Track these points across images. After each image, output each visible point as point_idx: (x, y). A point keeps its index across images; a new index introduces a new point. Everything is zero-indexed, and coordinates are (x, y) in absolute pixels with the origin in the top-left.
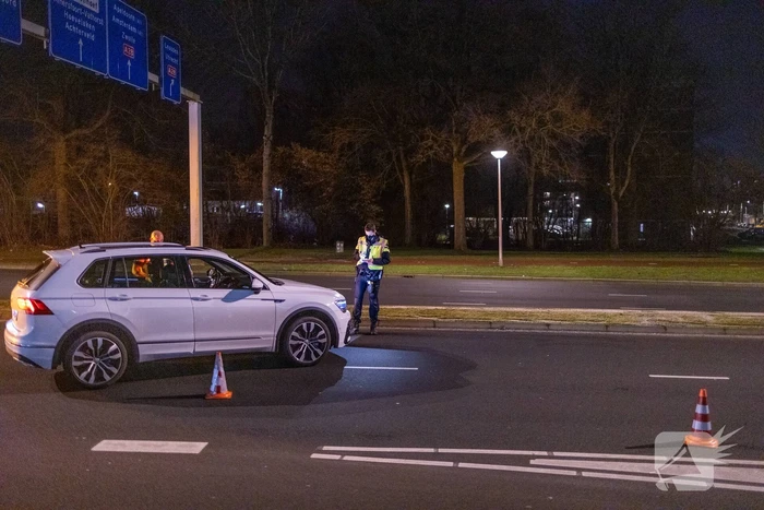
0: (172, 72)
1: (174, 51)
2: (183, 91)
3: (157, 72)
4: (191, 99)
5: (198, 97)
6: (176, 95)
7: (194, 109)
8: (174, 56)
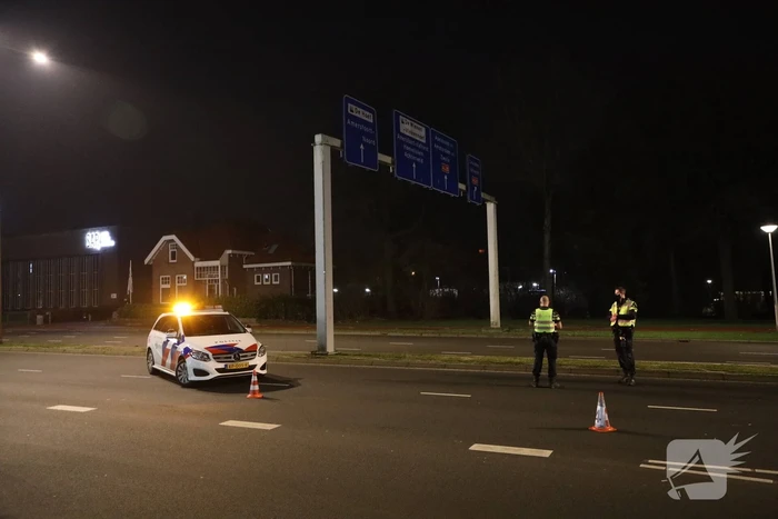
0: (475, 181)
1: (476, 165)
2: (483, 195)
3: (464, 182)
4: (488, 201)
5: (493, 199)
6: (479, 198)
7: (491, 208)
8: (475, 168)
